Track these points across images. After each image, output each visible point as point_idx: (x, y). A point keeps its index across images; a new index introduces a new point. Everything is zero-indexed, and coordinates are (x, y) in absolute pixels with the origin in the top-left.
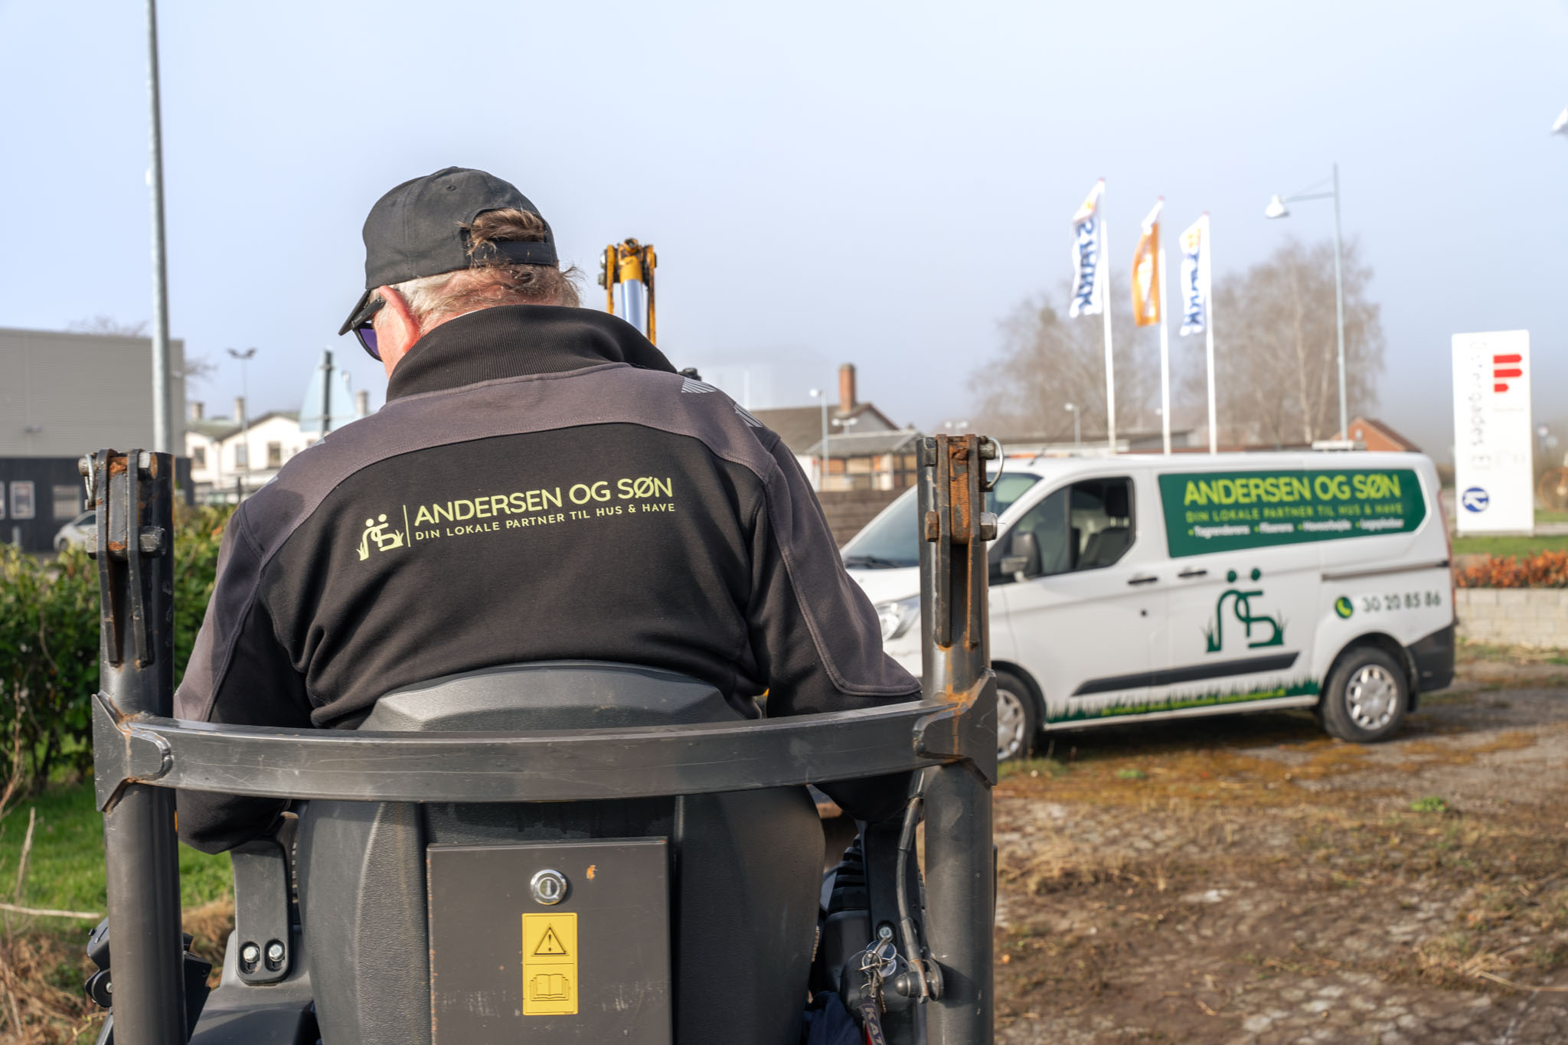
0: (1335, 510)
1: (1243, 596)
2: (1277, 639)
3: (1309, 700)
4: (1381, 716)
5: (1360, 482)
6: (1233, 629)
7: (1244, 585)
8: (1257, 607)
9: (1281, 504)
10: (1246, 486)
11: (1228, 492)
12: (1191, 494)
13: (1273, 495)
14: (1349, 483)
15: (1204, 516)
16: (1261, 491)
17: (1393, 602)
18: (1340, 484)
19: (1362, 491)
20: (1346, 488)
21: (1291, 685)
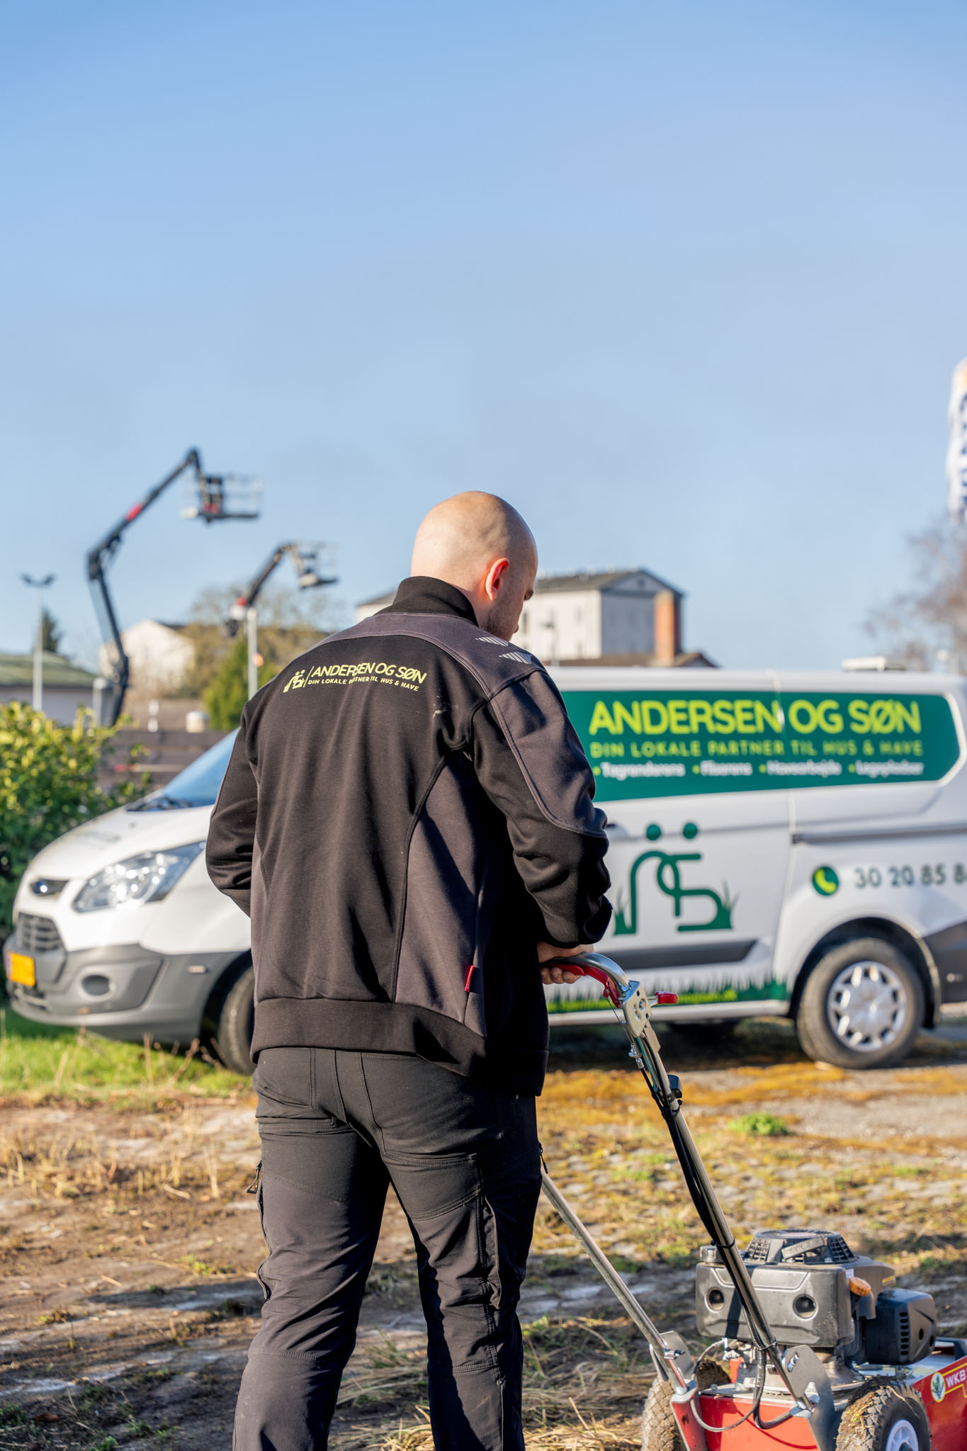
0: (818, 747)
1: (670, 860)
2: (723, 919)
3: (774, 1006)
4: (883, 1034)
5: (859, 710)
6: (654, 902)
7: (671, 845)
8: (691, 875)
9: (736, 736)
10: (685, 711)
11: (655, 717)
12: (600, 719)
13: (725, 723)
14: (843, 711)
15: (618, 750)
16: (706, 719)
17: (902, 876)
18: (828, 713)
19: (861, 723)
20: (837, 719)
21: (744, 986)
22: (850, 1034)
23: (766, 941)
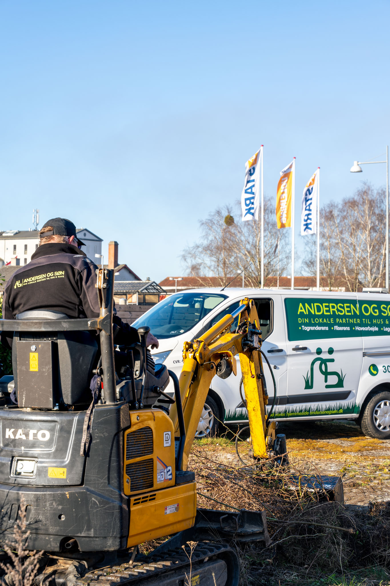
0: (371, 321)
1: (324, 362)
2: (340, 384)
3: (355, 415)
5: (384, 308)
6: (318, 377)
7: (325, 356)
8: (331, 367)
9: (345, 316)
10: (328, 307)
11: (319, 309)
12: (301, 309)
13: (341, 312)
14: (379, 308)
15: (307, 320)
16: (335, 310)
18: (374, 308)
19: (385, 313)
20: (377, 311)
21: (346, 407)
22: (379, 426)
23: (354, 391)
